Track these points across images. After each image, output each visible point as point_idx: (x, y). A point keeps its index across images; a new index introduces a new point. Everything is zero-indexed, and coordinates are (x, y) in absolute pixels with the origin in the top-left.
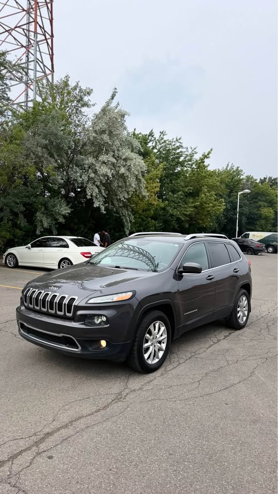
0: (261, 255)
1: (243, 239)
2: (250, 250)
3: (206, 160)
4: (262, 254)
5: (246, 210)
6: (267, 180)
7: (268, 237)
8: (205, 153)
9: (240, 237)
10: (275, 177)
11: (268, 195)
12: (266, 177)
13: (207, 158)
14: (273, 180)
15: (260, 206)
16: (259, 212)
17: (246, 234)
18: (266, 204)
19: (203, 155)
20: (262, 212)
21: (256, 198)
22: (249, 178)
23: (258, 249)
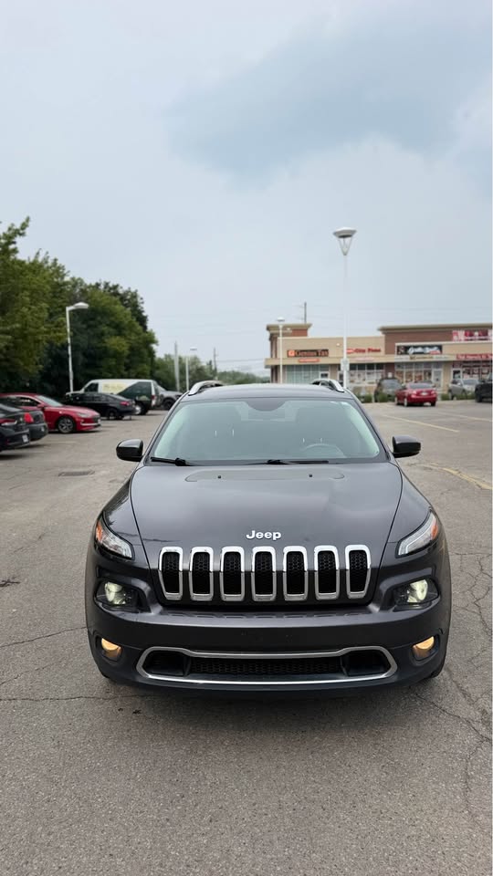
0: (130, 420)
1: (89, 394)
2: (111, 412)
3: (18, 239)
4: (133, 417)
5: (84, 340)
6: (102, 287)
7: (132, 387)
8: (13, 225)
9: (82, 391)
10: (115, 284)
11: (113, 315)
12: (99, 282)
13: (21, 235)
14: (111, 289)
15: (103, 334)
16: (104, 345)
17: (92, 385)
18: (111, 330)
19: (10, 229)
20: (108, 345)
21: (92, 319)
22: (75, 283)
23: (125, 409)
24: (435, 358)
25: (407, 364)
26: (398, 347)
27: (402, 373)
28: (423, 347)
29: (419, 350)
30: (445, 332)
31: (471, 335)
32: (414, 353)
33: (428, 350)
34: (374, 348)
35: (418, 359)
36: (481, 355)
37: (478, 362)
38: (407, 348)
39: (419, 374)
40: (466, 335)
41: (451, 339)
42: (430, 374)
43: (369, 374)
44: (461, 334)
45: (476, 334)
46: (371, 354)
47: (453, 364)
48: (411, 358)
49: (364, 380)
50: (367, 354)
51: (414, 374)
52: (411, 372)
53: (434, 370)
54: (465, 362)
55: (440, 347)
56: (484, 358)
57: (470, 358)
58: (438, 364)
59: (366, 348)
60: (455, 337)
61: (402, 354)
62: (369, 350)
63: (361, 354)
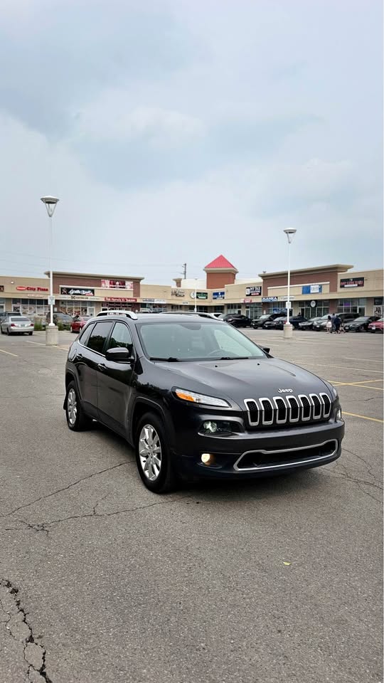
24: (90, 299)
25: (69, 301)
26: (62, 288)
27: (65, 308)
28: (80, 290)
29: (78, 292)
30: (97, 280)
31: (114, 284)
32: (74, 294)
33: (84, 292)
34: (42, 288)
35: (77, 298)
36: (121, 299)
37: (119, 303)
38: (69, 290)
39: (78, 310)
40: (110, 283)
41: (100, 286)
42: (86, 310)
43: (38, 308)
44: (107, 282)
45: (117, 283)
46: (40, 292)
47: (102, 303)
48: (72, 298)
49: (35, 312)
50: (36, 292)
51: (74, 310)
52: (72, 308)
53: (88, 308)
54: (110, 303)
55: (93, 291)
56: (123, 301)
57: (114, 300)
58: (92, 303)
59: (36, 287)
60: (103, 285)
61: (64, 294)
62: (38, 289)
63: (32, 292)
